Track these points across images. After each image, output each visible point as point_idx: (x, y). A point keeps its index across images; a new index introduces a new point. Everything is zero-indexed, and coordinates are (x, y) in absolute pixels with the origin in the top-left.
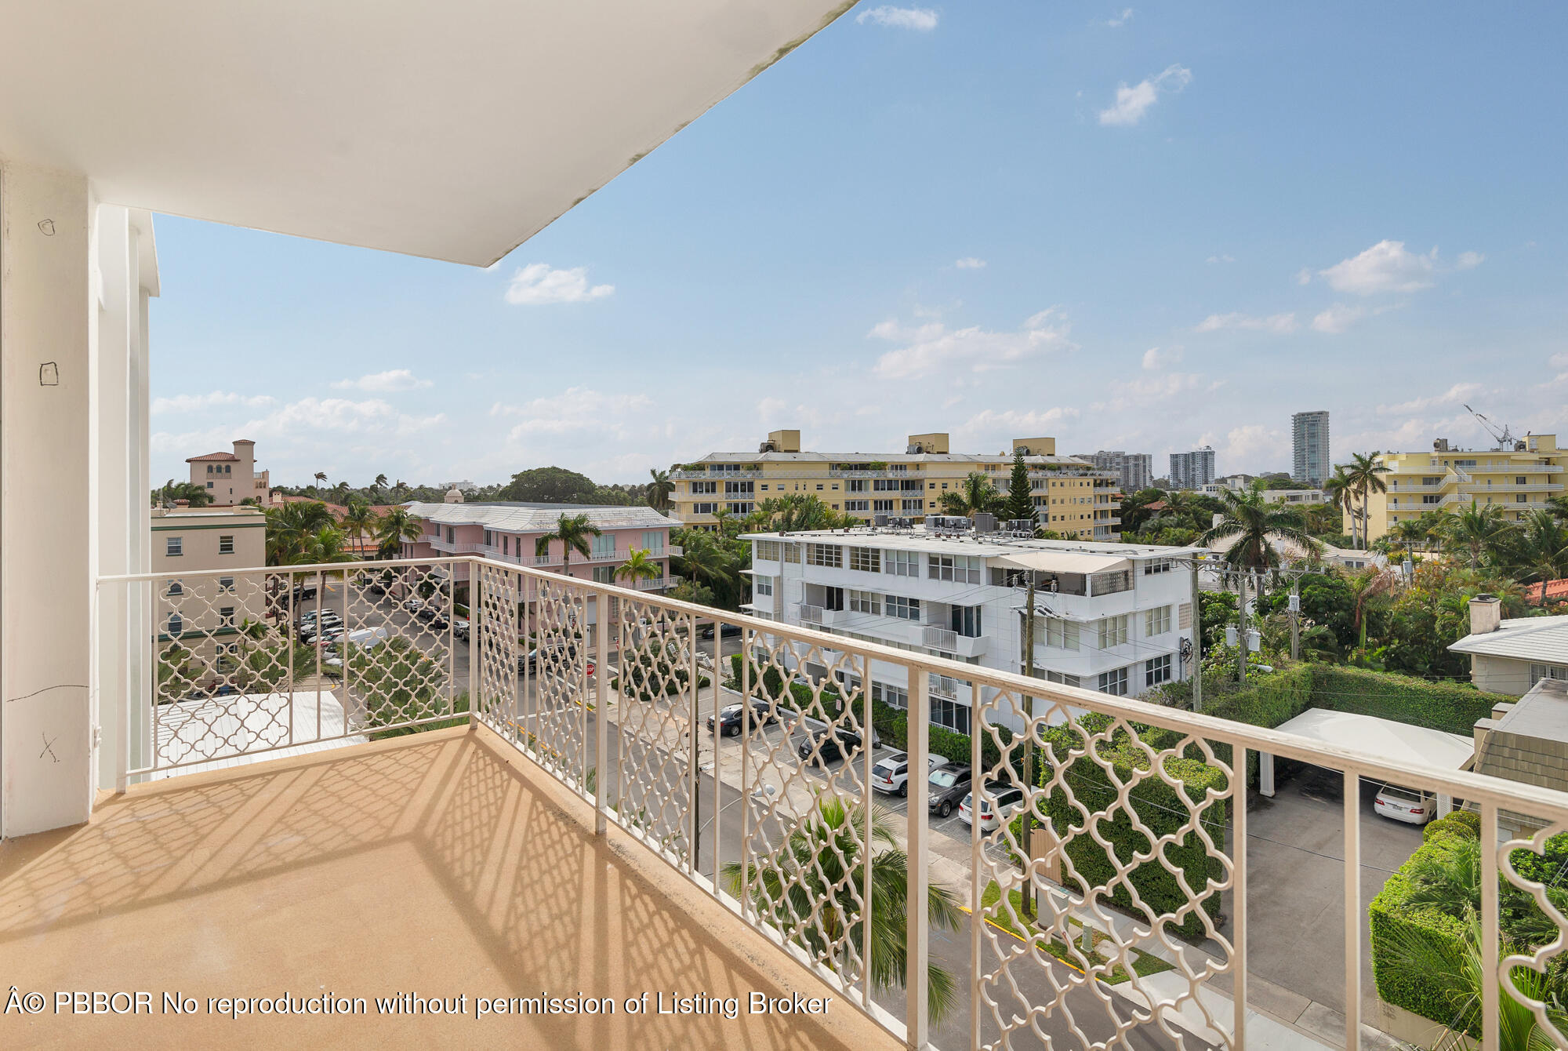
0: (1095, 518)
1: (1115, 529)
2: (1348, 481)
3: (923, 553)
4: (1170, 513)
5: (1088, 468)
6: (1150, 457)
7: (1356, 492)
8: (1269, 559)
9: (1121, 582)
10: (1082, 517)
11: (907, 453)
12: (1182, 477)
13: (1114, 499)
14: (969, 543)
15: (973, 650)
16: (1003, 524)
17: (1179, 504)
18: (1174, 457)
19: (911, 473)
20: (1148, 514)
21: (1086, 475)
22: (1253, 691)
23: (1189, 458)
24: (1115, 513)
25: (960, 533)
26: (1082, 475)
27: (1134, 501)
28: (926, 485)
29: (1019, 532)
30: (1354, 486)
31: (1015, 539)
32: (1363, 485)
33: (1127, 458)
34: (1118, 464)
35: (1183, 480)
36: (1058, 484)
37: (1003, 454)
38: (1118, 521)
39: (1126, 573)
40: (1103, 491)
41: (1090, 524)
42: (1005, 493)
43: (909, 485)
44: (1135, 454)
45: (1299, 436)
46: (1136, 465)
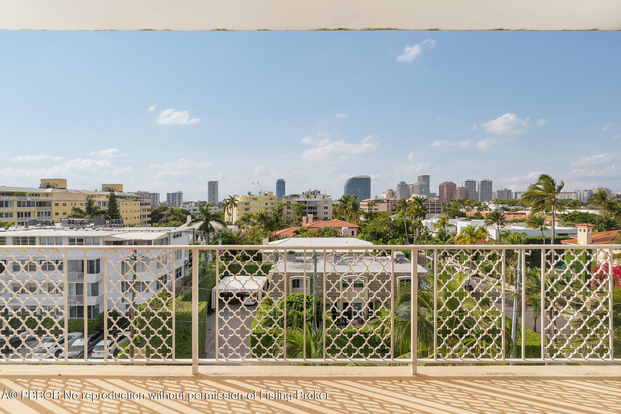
0: (141, 218)
1: (149, 222)
2: (228, 204)
3: (65, 237)
4: (170, 215)
5: (138, 198)
6: (159, 194)
7: (230, 207)
8: (212, 229)
9: (165, 242)
10: (135, 218)
11: (40, 188)
12: (171, 202)
13: (148, 210)
14: (91, 231)
15: (96, 279)
16: (107, 222)
17: (173, 212)
18: (168, 194)
19: (43, 198)
20: (162, 216)
21: (137, 200)
22: (210, 275)
23: (174, 195)
24: (149, 216)
25: (85, 227)
26: (135, 200)
27: (156, 211)
28: (53, 204)
29: (116, 225)
30: (229, 206)
31: (114, 228)
32: (232, 205)
33: (150, 194)
34: (146, 196)
35: (171, 203)
36: (124, 204)
37: (96, 190)
38: (150, 219)
39: (167, 238)
40: (144, 207)
41: (138, 221)
42: (106, 208)
43: (41, 204)
44: (153, 192)
45: (210, 189)
46: (154, 197)
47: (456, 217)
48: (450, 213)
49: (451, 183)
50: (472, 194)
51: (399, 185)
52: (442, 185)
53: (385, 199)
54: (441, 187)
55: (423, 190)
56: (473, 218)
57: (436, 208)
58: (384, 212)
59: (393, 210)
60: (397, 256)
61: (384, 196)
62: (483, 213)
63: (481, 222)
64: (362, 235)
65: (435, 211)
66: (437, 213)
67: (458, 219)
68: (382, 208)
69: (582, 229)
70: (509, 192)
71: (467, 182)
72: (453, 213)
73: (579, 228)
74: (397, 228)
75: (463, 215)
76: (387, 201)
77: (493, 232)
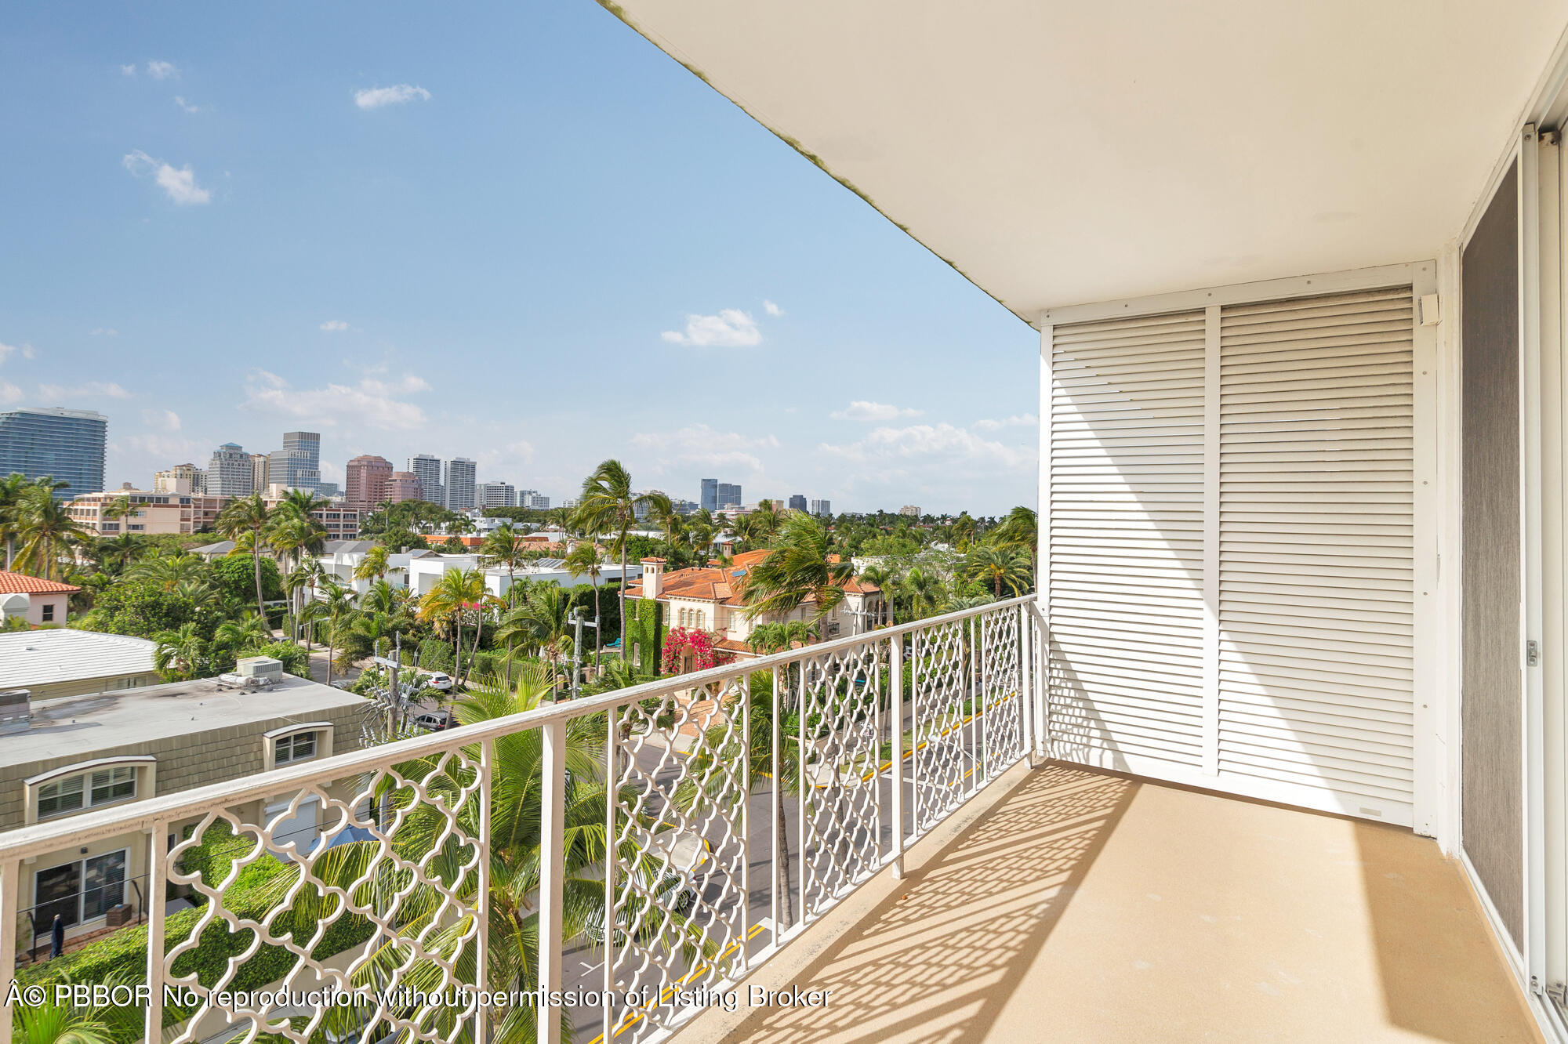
47: (404, 548)
48: (387, 539)
49: (379, 459)
50: (431, 490)
51: (218, 455)
52: (356, 463)
53: (174, 495)
54: (352, 469)
55: (299, 473)
56: (444, 551)
57: (341, 523)
58: (173, 536)
59: (205, 530)
60: (259, 670)
61: (171, 486)
62: (466, 537)
63: (466, 561)
64: (100, 617)
65: (341, 534)
66: (345, 537)
67: (410, 555)
68: (160, 523)
69: (650, 567)
70: (509, 490)
71: (419, 461)
72: (395, 538)
73: (645, 566)
74: (226, 584)
75: (418, 544)
76: (182, 500)
77: (495, 582)
